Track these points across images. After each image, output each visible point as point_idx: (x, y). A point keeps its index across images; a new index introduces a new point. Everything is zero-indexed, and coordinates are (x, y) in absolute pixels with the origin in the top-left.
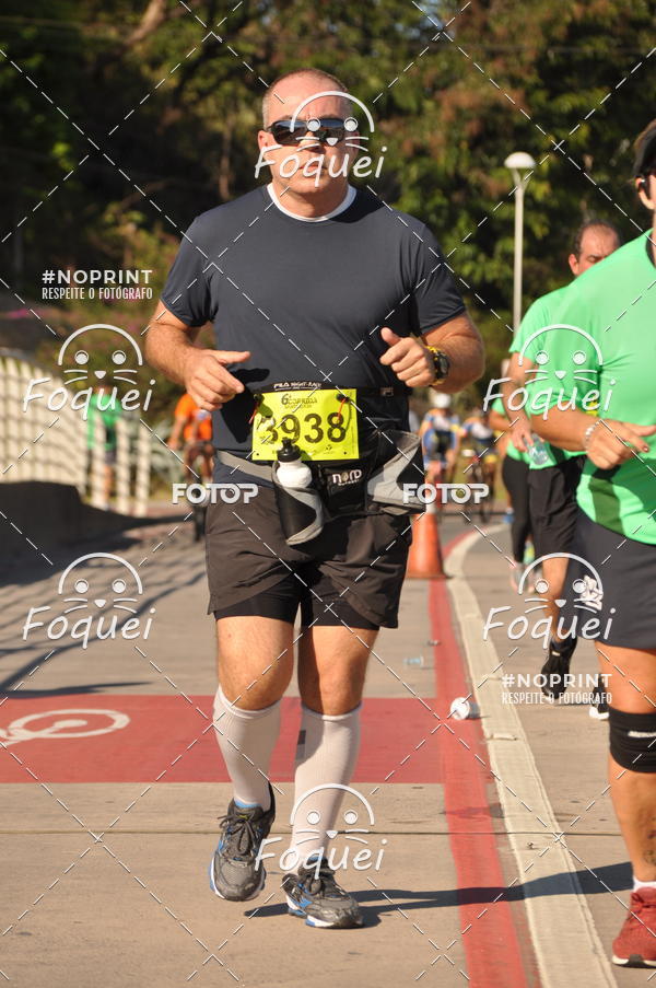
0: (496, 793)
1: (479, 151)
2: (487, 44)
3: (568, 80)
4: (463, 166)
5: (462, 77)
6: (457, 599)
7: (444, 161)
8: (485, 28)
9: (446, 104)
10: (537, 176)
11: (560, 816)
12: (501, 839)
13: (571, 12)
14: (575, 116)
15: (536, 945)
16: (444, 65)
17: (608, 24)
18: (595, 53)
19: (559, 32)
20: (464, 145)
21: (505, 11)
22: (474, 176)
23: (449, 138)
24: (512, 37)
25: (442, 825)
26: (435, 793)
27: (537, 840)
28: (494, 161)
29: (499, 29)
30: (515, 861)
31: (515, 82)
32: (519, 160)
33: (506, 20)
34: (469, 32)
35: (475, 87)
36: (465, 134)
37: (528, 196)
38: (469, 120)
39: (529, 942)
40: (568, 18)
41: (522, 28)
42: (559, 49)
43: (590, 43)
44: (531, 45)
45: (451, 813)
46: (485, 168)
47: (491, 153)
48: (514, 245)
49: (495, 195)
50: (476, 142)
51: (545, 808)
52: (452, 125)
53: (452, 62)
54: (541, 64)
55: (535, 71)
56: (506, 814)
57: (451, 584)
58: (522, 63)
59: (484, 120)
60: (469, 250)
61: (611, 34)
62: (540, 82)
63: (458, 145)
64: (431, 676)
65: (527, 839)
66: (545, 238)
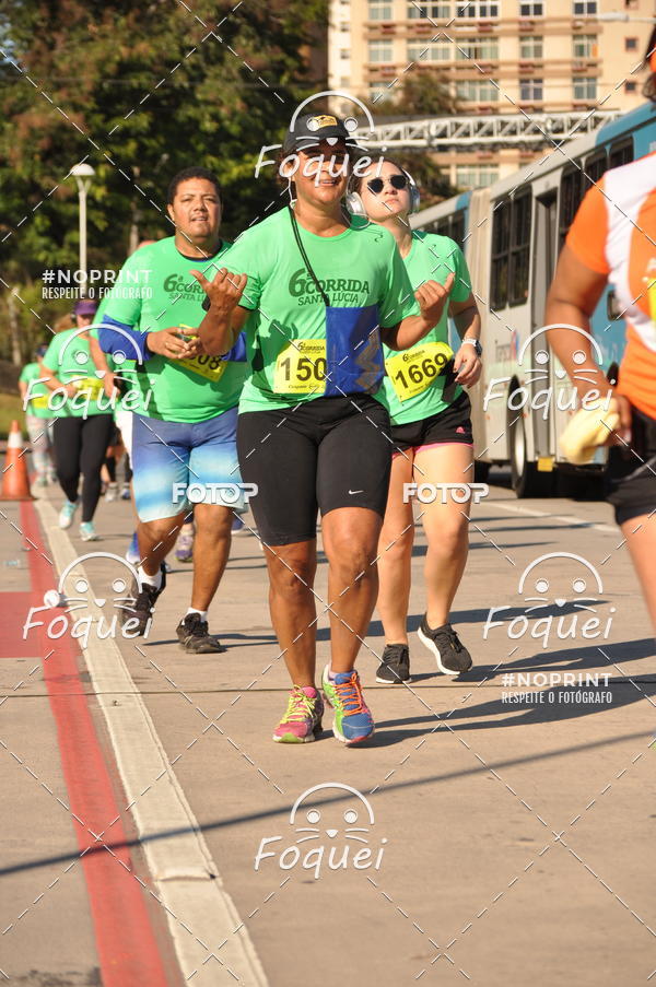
0: (85, 664)
1: (49, 163)
2: (54, 78)
3: (119, 107)
4: (37, 175)
5: (34, 103)
6: (43, 516)
7: (21, 170)
8: (52, 66)
9: (21, 125)
10: (96, 181)
11: (137, 680)
12: (90, 698)
13: (119, 53)
14: (125, 135)
15: (124, 779)
16: (20, 94)
17: (148, 62)
18: (140, 84)
19: (111, 68)
20: (37, 157)
21: (67, 52)
22: (45, 182)
23: (25, 153)
24: (74, 72)
25: (43, 689)
26: (35, 664)
27: (118, 699)
28: (61, 170)
29: (63, 66)
30: (103, 715)
31: (76, 108)
32: (82, 169)
33: (68, 59)
34: (38, 68)
35: (45, 112)
36: (38, 149)
37: (90, 198)
38: (40, 137)
39: (119, 777)
40: (117, 58)
41: (81, 65)
42: (110, 81)
43: (135, 77)
44: (88, 79)
45: (50, 680)
46: (54, 176)
47: (59, 164)
48: (79, 237)
49: (63, 197)
50: (47, 155)
51: (125, 673)
52: (27, 142)
53: (26, 92)
54: (97, 93)
55: (92, 99)
56: (93, 679)
57: (37, 504)
58: (82, 92)
59: (52, 138)
60: (43, 241)
61: (150, 70)
62: (96, 107)
63: (32, 158)
64: (26, 575)
65: (111, 698)
66: (106, 229)
